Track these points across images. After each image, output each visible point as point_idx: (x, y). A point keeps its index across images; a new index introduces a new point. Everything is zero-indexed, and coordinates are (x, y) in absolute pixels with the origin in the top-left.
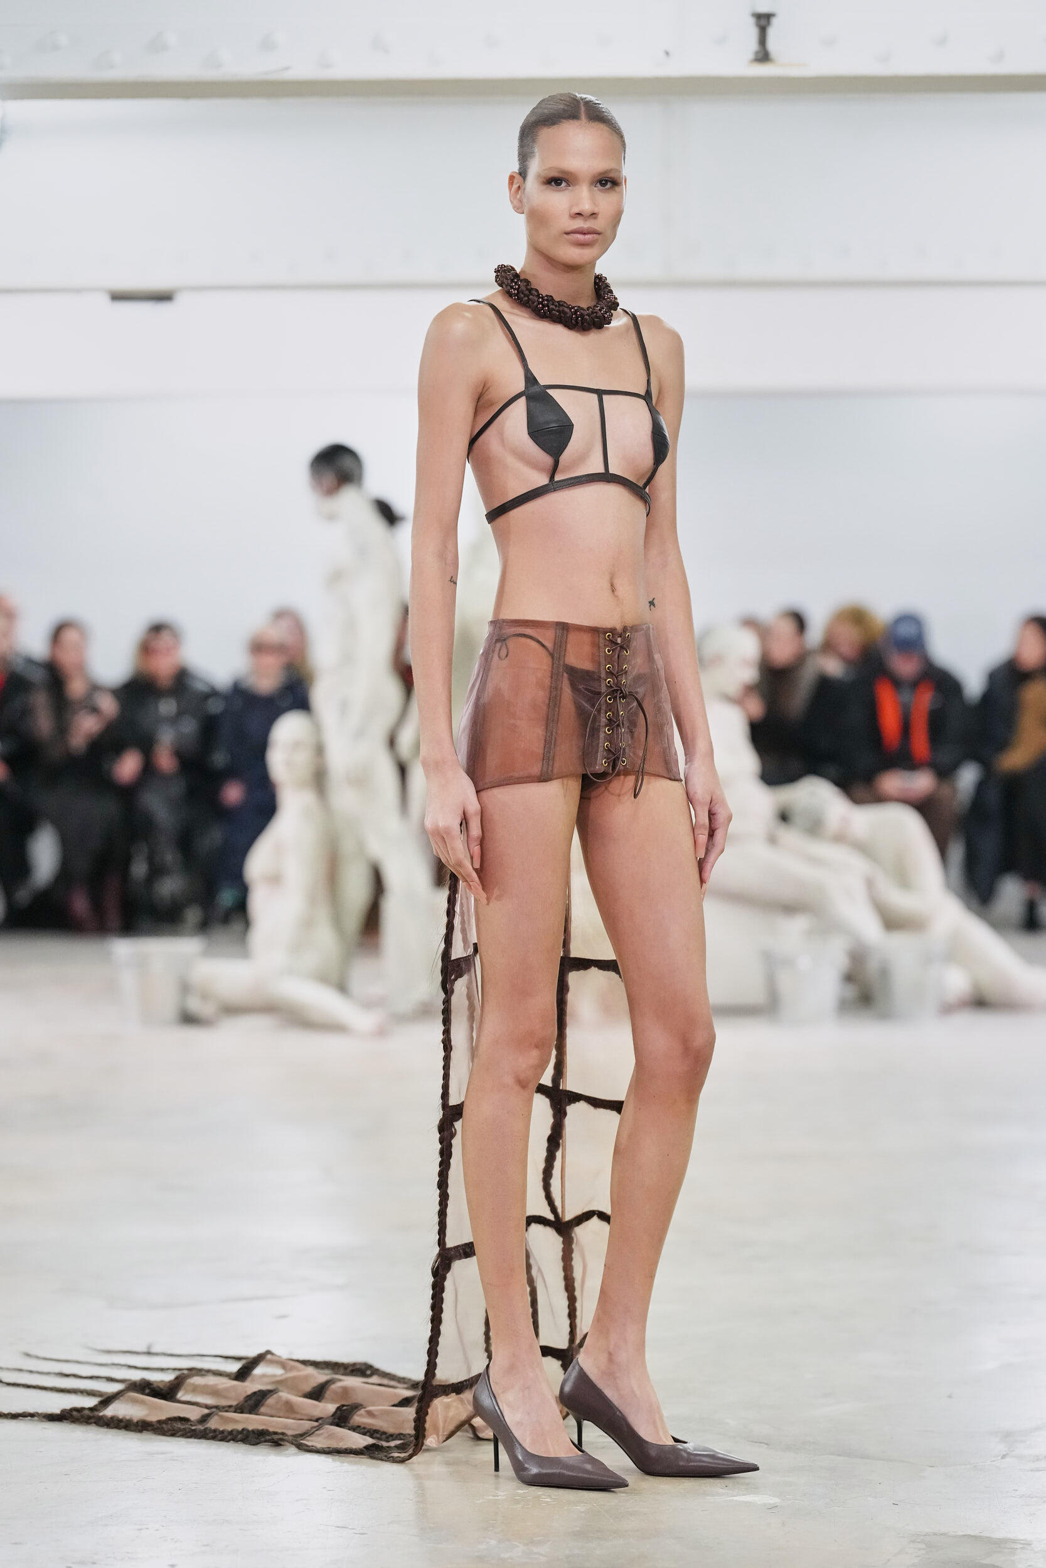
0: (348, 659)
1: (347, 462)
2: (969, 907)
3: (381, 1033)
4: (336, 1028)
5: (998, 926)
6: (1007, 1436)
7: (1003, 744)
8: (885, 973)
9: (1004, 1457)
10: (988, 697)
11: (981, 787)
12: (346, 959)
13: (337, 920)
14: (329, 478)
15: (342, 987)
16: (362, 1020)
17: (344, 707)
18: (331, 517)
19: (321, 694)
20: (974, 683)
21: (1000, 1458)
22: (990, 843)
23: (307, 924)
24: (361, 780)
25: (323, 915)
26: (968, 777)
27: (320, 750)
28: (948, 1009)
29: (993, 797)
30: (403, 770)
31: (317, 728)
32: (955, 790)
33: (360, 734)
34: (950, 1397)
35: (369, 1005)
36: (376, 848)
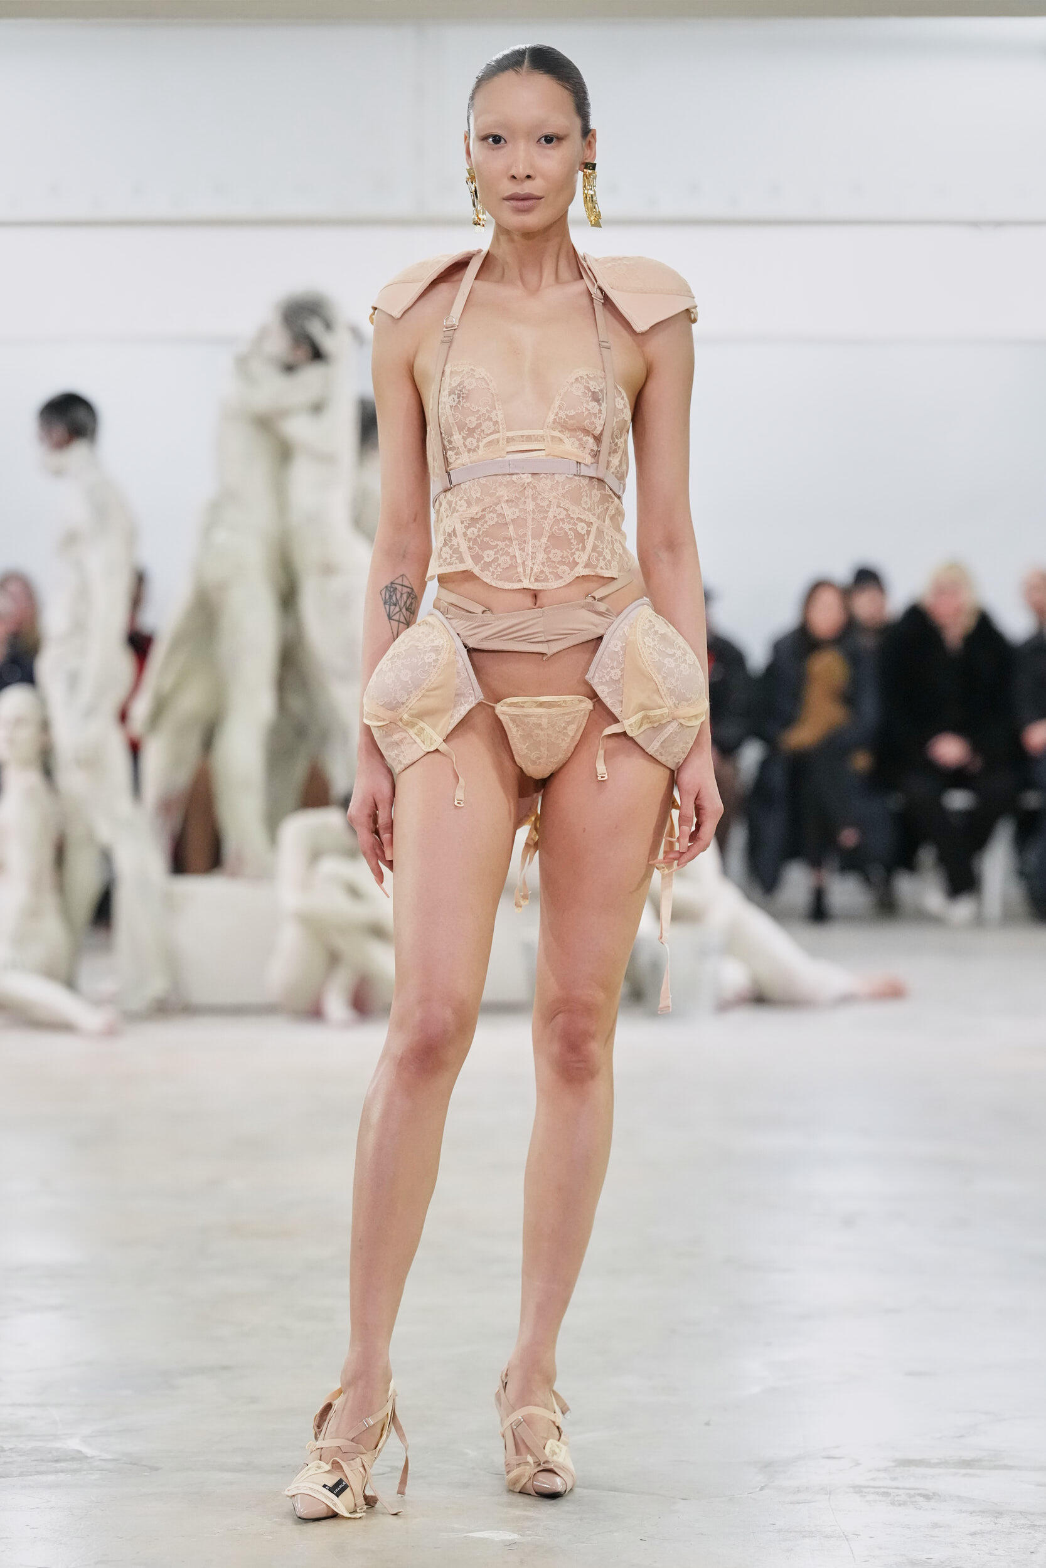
0: (79, 627)
1: (81, 414)
2: (749, 897)
3: (111, 1032)
4: (62, 1026)
5: (779, 916)
6: (767, 1466)
7: (789, 720)
8: (656, 968)
9: (762, 1489)
10: (773, 669)
11: (764, 766)
12: (76, 952)
13: (65, 911)
14: (60, 430)
15: (70, 983)
16: (89, 1018)
17: (73, 680)
18: (58, 473)
19: (47, 666)
20: (757, 655)
21: (758, 1489)
22: (775, 826)
23: (32, 913)
24: (91, 762)
25: (50, 901)
26: (751, 755)
27: (45, 726)
28: (724, 1006)
29: (778, 778)
30: (135, 749)
31: (42, 703)
32: (736, 770)
33: (90, 712)
34: (707, 1424)
35: (98, 1002)
36: (105, 832)
